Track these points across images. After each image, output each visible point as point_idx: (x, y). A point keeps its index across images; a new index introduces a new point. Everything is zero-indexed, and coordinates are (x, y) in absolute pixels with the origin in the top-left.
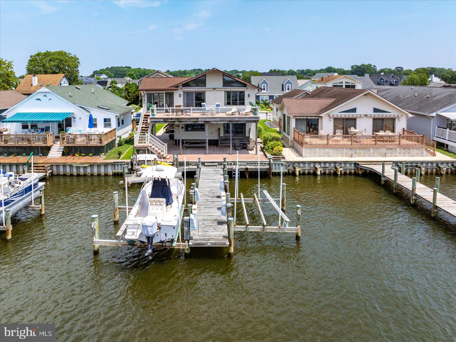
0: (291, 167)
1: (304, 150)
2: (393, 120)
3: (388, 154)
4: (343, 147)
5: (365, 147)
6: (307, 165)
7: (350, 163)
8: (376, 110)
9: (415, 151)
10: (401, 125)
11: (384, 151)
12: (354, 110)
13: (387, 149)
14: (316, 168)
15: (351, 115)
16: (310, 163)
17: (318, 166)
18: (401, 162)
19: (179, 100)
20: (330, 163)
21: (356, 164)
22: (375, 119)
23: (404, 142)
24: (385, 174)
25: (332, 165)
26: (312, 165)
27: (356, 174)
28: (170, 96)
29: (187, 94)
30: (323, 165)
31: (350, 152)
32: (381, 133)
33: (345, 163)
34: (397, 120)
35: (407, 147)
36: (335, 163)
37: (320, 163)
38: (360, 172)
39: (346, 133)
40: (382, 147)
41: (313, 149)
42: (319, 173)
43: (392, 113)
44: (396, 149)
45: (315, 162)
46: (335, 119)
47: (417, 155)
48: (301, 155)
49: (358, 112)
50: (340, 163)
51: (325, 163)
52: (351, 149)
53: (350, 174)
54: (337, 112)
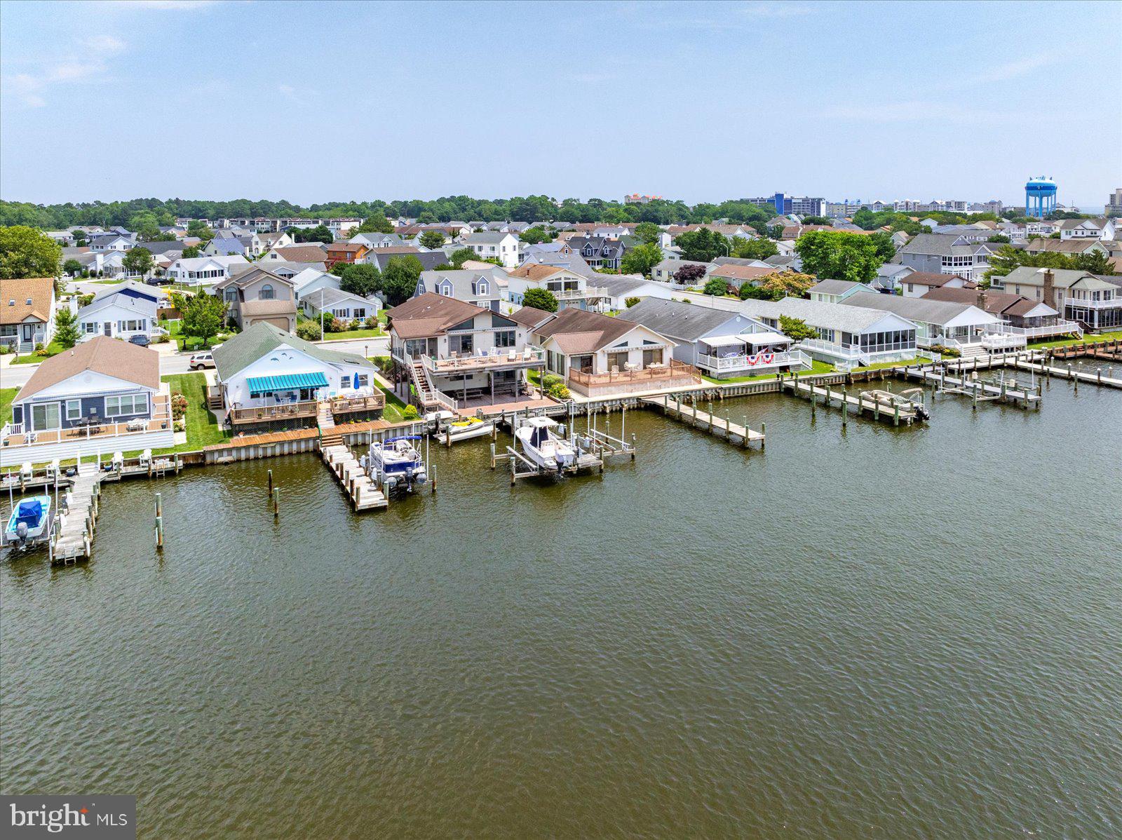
0: (582, 409)
1: (590, 391)
2: (661, 350)
3: (663, 386)
4: (623, 383)
5: (642, 382)
6: (596, 405)
7: (633, 398)
8: (646, 342)
9: (684, 381)
10: (668, 355)
11: (659, 383)
12: (626, 344)
13: (662, 381)
14: (605, 407)
15: (623, 349)
16: (598, 402)
17: (606, 405)
18: (675, 393)
19: (443, 346)
20: (616, 400)
21: (638, 399)
22: (644, 351)
23: (675, 373)
24: (668, 405)
25: (618, 402)
26: (601, 404)
27: (639, 409)
28: (433, 340)
29: (452, 338)
30: (610, 403)
31: (630, 388)
32: (652, 366)
33: (629, 399)
34: (664, 351)
35: (678, 378)
36: (620, 400)
37: (607, 401)
38: (643, 406)
39: (622, 369)
40: (658, 379)
41: (598, 390)
42: (608, 411)
43: (660, 344)
44: (668, 381)
45: (603, 402)
46: (609, 354)
47: (687, 384)
48: (587, 396)
49: (630, 346)
50: (625, 399)
51: (612, 401)
52: (631, 384)
53: (634, 409)
54: (611, 347)
